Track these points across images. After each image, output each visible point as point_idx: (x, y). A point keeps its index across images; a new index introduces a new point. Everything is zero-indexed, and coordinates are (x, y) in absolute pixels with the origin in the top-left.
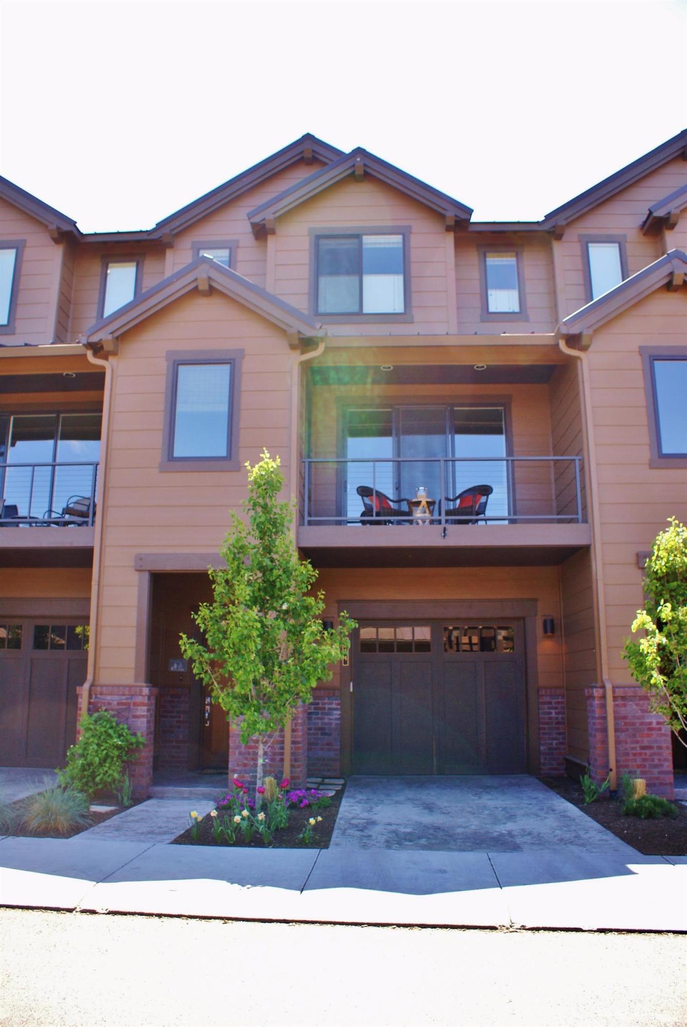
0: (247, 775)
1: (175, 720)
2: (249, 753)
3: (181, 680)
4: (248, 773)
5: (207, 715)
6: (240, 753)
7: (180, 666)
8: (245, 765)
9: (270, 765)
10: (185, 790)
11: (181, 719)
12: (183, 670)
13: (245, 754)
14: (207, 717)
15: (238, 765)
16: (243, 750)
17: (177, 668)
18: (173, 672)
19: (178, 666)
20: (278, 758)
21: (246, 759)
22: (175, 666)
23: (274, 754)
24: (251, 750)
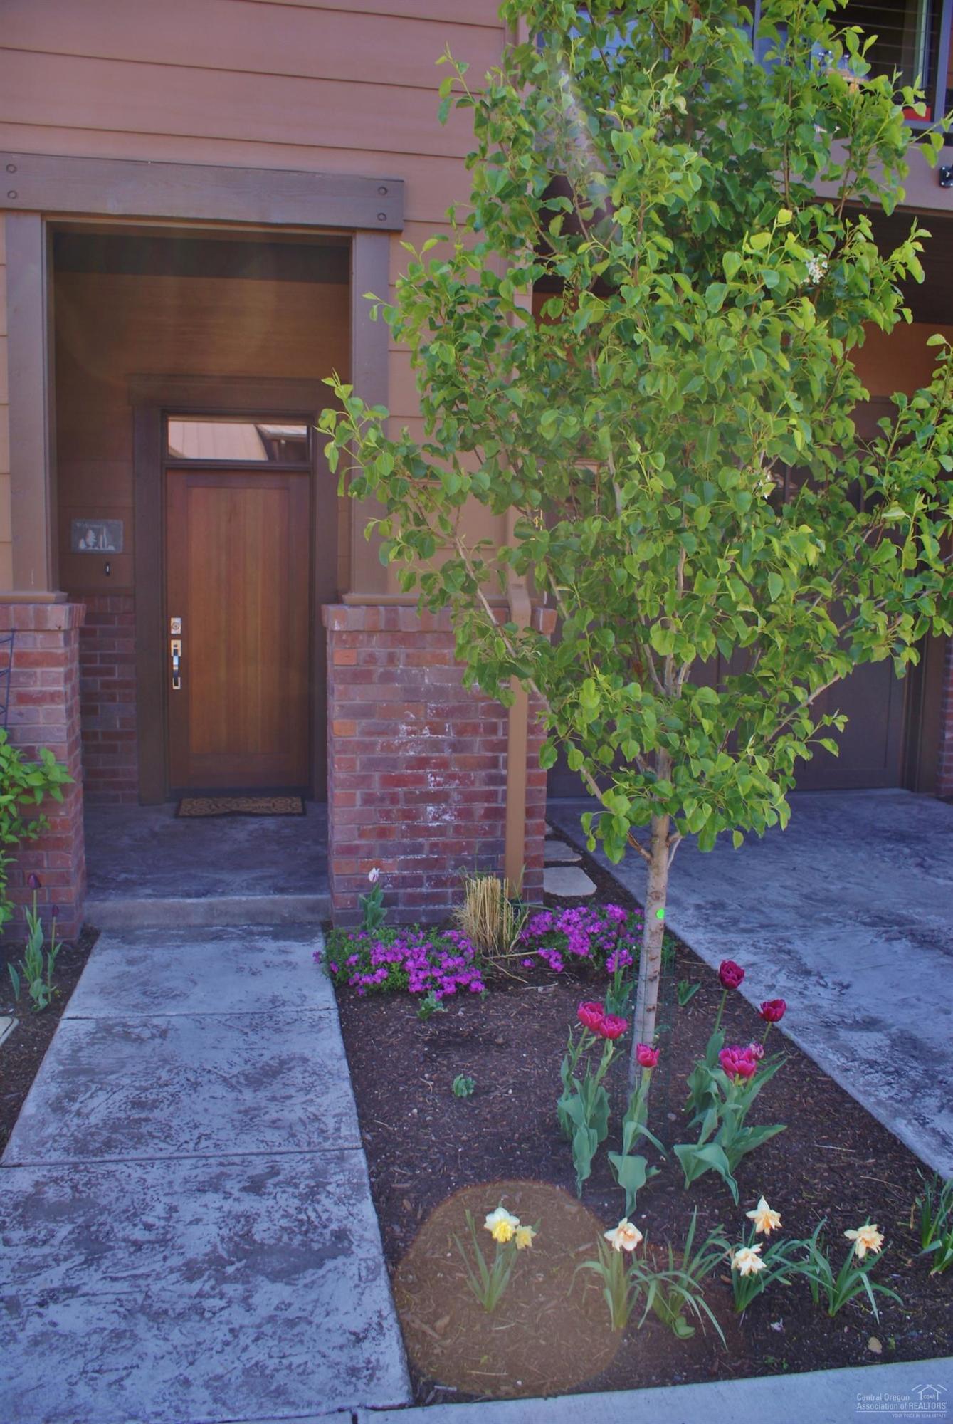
0: (390, 861)
1: (99, 679)
2: (394, 799)
3: (108, 574)
4: (393, 855)
5: (176, 662)
6: (368, 800)
7: (104, 537)
8: (383, 833)
9: (457, 829)
10: (196, 905)
11: (116, 677)
12: (111, 548)
13: (382, 799)
14: (176, 668)
15: (362, 835)
16: (377, 789)
17: (96, 544)
18: (86, 554)
19: (97, 538)
20: (479, 808)
21: (387, 815)
22: (91, 537)
23: (470, 798)
24: (400, 790)
